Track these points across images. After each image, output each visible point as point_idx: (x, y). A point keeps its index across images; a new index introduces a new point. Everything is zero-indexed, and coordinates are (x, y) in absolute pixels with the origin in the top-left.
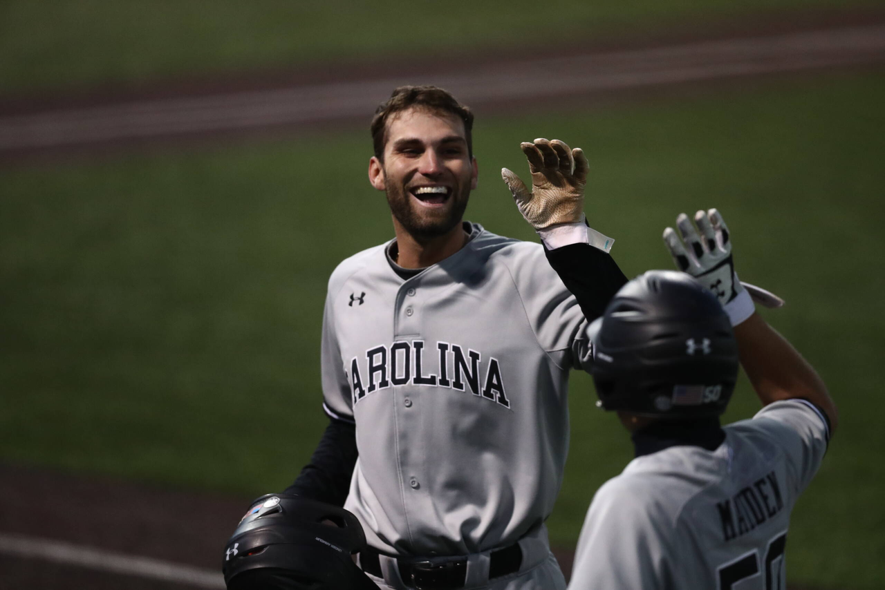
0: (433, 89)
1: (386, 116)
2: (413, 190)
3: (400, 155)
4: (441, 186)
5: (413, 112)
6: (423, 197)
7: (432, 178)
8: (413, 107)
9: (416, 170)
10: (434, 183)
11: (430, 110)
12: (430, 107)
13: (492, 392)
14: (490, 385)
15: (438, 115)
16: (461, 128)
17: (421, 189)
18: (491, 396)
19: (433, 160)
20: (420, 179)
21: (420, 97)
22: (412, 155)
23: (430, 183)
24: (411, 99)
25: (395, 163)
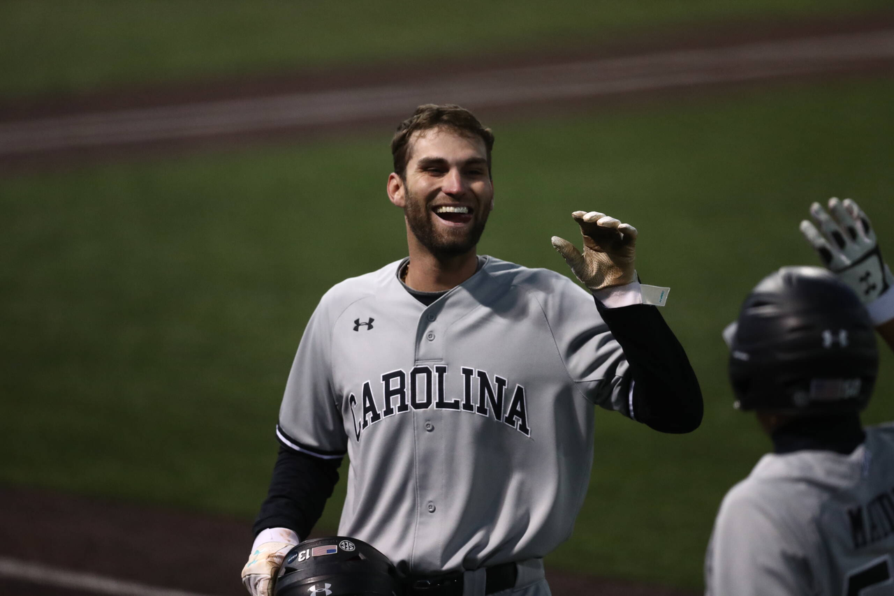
0: (458, 109)
1: (410, 133)
2: (435, 209)
3: (423, 173)
4: (463, 206)
5: (439, 132)
6: (446, 216)
7: (455, 198)
8: (438, 127)
9: (439, 190)
10: (457, 203)
11: (455, 131)
12: (456, 128)
13: (514, 419)
14: (513, 411)
15: (462, 135)
16: (483, 149)
17: (444, 208)
18: (513, 423)
19: (457, 180)
20: (444, 198)
21: (445, 117)
22: (435, 173)
23: (453, 203)
24: (436, 119)
25: (418, 181)
